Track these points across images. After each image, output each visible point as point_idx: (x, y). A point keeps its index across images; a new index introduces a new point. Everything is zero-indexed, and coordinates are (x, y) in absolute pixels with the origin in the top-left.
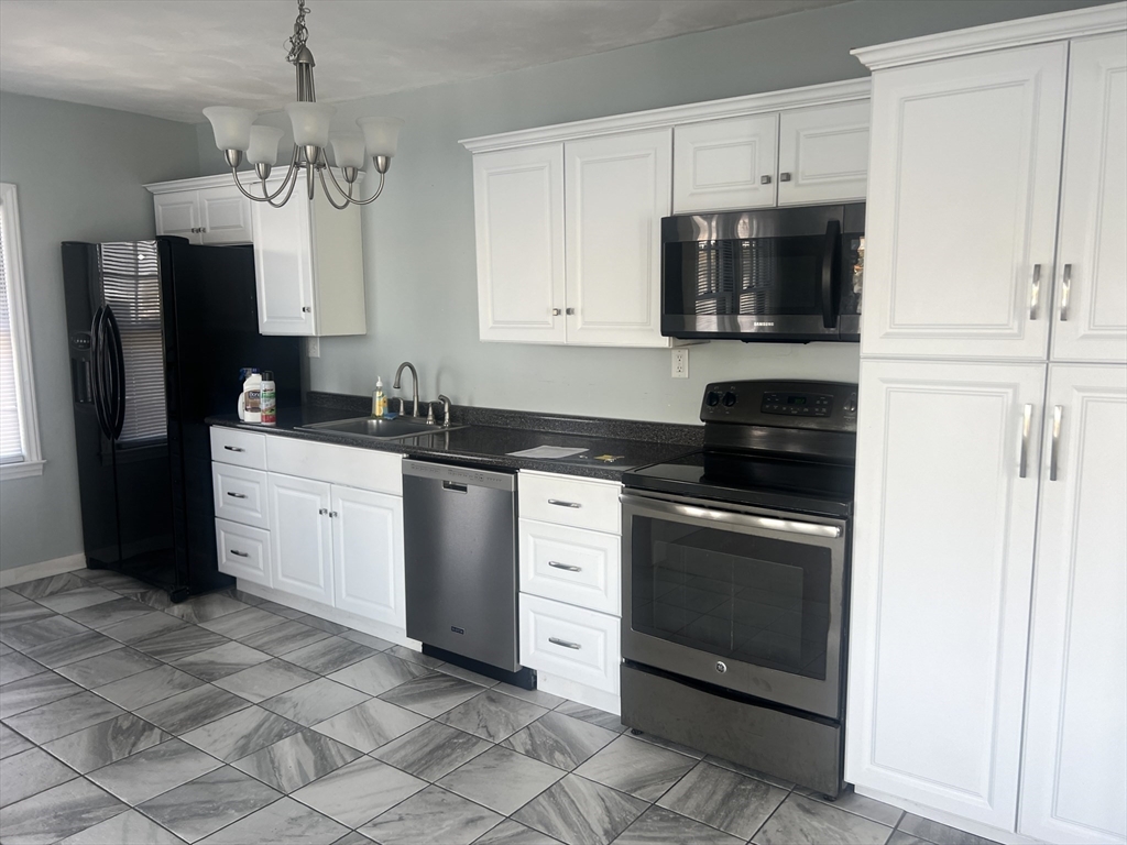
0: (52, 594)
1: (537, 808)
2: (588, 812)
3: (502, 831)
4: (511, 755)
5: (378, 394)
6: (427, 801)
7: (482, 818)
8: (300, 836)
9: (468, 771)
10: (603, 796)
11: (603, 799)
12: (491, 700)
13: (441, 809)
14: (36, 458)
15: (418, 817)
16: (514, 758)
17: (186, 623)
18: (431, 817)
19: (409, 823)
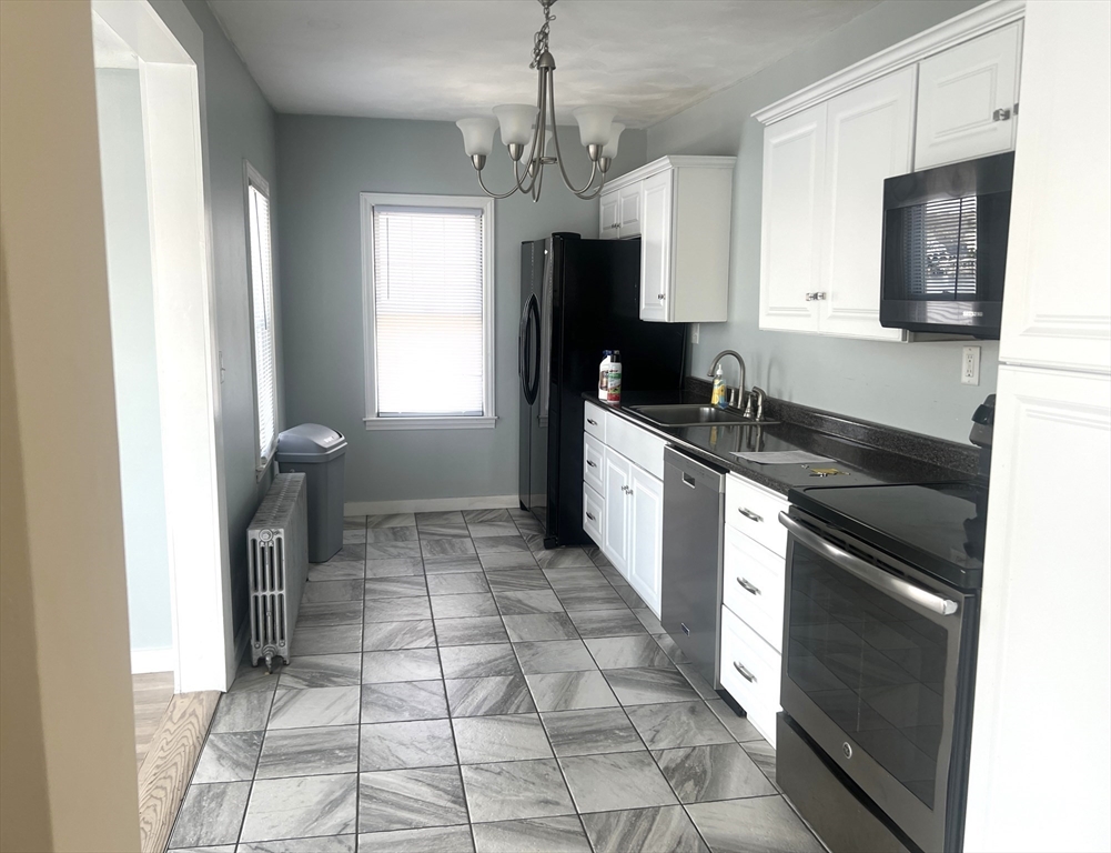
0: (481, 522)
1: (612, 820)
2: (650, 847)
3: (559, 822)
4: (649, 764)
5: (717, 382)
6: (534, 769)
7: (557, 804)
8: (423, 751)
9: (595, 761)
10: (684, 840)
11: (679, 843)
12: (693, 711)
13: (537, 781)
14: (490, 414)
15: (513, 778)
16: (646, 769)
17: (539, 566)
18: (522, 783)
19: (500, 779)
